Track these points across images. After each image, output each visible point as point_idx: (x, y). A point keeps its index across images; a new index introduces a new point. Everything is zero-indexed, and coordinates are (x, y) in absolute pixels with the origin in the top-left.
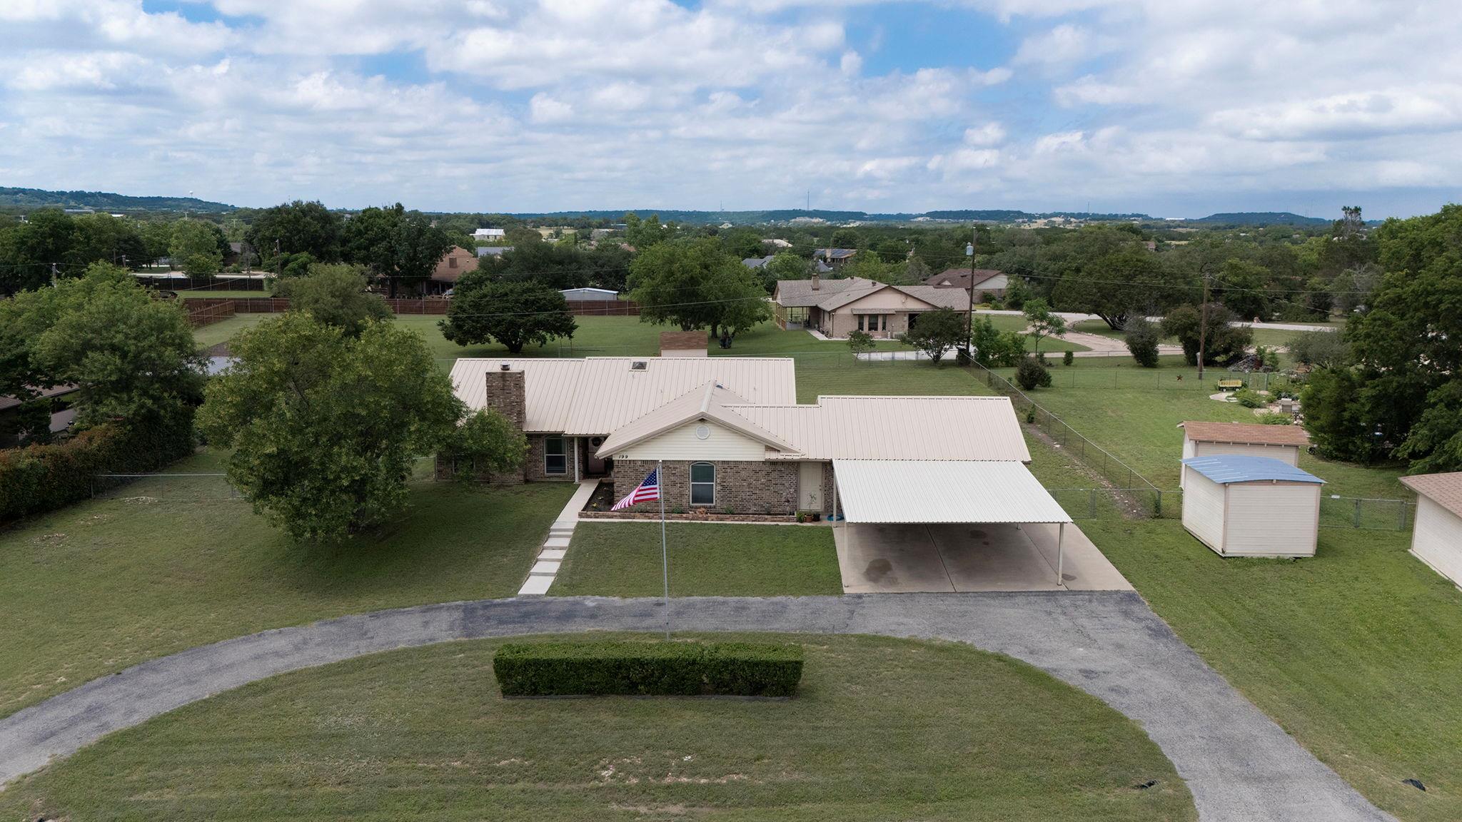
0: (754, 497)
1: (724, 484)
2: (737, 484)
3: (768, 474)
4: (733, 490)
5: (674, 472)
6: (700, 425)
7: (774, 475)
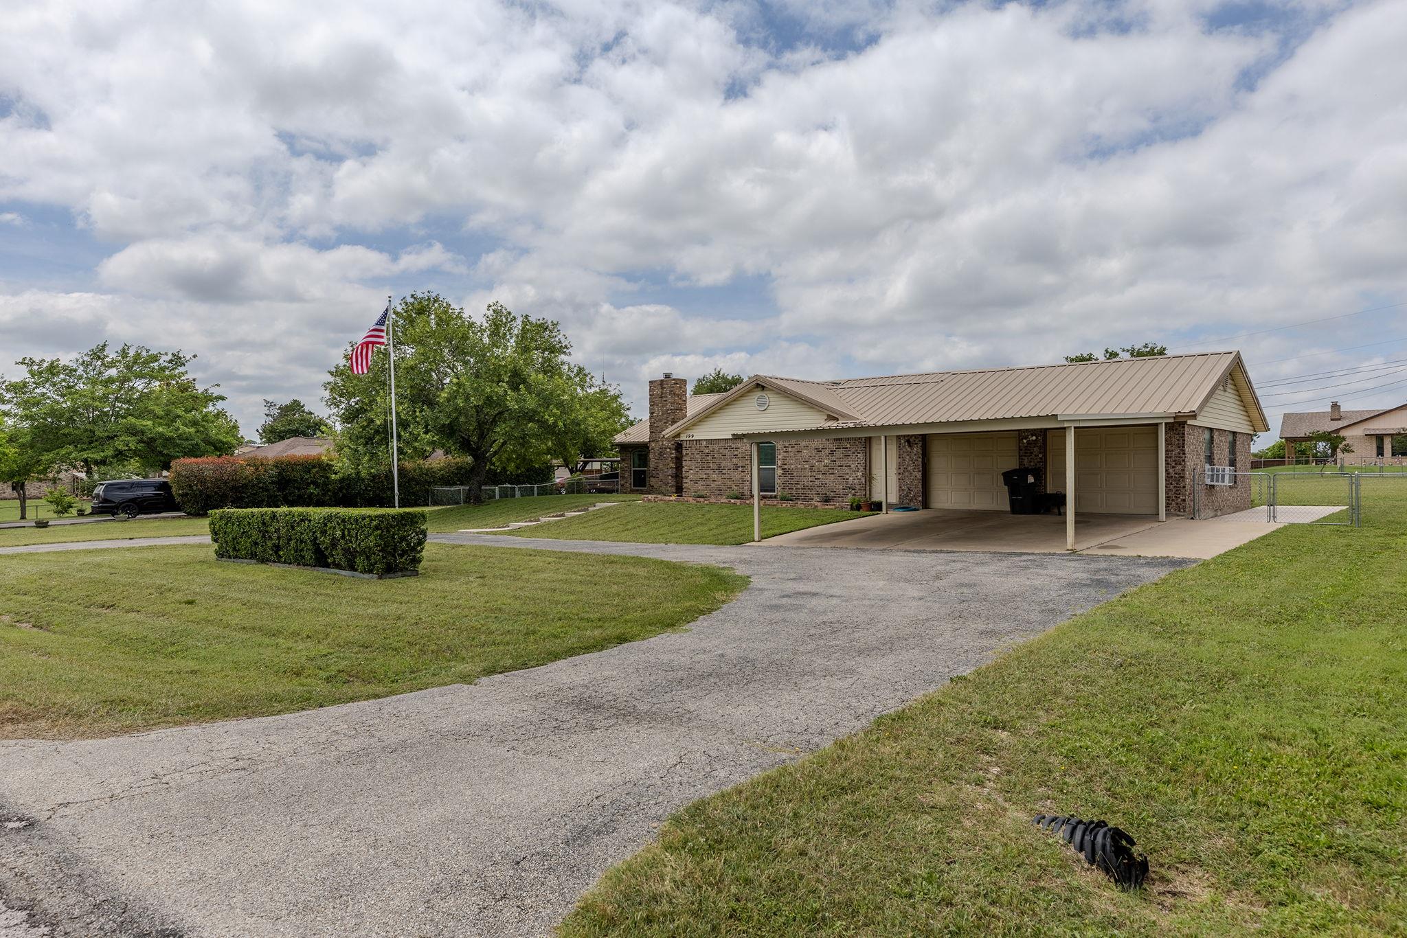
0: (817, 483)
1: (786, 467)
2: (799, 466)
3: (832, 453)
4: (795, 474)
5: (736, 453)
6: (758, 394)
7: (839, 453)
